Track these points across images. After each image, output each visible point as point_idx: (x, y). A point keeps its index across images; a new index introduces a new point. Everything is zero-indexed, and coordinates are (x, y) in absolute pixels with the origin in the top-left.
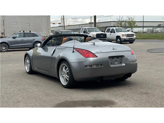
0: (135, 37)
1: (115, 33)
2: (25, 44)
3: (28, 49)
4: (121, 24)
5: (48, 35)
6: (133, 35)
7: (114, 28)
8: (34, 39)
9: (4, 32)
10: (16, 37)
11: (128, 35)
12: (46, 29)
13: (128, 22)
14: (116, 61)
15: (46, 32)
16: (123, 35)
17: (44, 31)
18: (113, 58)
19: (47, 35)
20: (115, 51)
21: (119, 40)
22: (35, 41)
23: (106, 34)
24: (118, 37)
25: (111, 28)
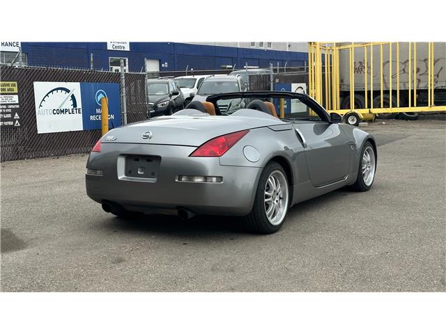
14: (143, 168)
18: (138, 160)
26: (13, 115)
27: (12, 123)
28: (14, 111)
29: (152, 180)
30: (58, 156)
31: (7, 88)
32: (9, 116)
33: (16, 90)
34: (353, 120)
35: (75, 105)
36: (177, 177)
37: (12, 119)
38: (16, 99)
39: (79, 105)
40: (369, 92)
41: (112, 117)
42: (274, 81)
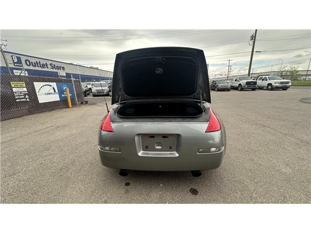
0: (290, 84)
1: (267, 80)
4: (282, 73)
6: (288, 83)
7: (267, 76)
11: (282, 83)
13: (290, 71)
14: (159, 144)
16: (275, 83)
18: (153, 137)
21: (270, 87)
23: (256, 82)
24: (270, 84)
25: (264, 77)
26: (25, 96)
27: (25, 100)
28: (25, 95)
30: (51, 111)
31: (19, 85)
32: (23, 97)
33: (24, 85)
35: (55, 91)
37: (25, 98)
38: (25, 89)
39: (57, 91)
41: (71, 95)
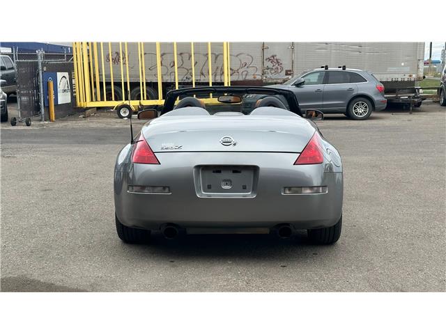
2: (324, 103)
3: (343, 115)
5: (414, 76)
8: (351, 90)
9: (291, 69)
10: (303, 83)
12: (407, 58)
14: (228, 182)
15: (407, 69)
17: (403, 64)
18: (219, 172)
19: (410, 76)
20: (231, 148)
22: (355, 93)
29: (249, 195)
34: (125, 112)
36: (283, 189)
40: (126, 83)
42: (43, 70)
